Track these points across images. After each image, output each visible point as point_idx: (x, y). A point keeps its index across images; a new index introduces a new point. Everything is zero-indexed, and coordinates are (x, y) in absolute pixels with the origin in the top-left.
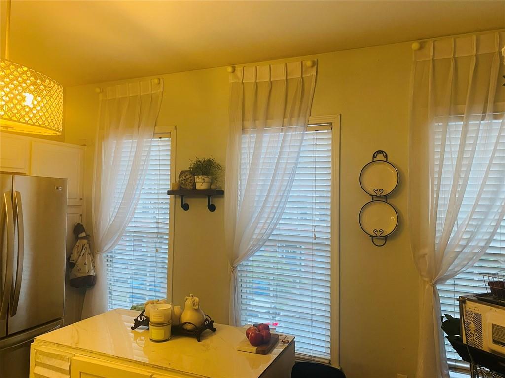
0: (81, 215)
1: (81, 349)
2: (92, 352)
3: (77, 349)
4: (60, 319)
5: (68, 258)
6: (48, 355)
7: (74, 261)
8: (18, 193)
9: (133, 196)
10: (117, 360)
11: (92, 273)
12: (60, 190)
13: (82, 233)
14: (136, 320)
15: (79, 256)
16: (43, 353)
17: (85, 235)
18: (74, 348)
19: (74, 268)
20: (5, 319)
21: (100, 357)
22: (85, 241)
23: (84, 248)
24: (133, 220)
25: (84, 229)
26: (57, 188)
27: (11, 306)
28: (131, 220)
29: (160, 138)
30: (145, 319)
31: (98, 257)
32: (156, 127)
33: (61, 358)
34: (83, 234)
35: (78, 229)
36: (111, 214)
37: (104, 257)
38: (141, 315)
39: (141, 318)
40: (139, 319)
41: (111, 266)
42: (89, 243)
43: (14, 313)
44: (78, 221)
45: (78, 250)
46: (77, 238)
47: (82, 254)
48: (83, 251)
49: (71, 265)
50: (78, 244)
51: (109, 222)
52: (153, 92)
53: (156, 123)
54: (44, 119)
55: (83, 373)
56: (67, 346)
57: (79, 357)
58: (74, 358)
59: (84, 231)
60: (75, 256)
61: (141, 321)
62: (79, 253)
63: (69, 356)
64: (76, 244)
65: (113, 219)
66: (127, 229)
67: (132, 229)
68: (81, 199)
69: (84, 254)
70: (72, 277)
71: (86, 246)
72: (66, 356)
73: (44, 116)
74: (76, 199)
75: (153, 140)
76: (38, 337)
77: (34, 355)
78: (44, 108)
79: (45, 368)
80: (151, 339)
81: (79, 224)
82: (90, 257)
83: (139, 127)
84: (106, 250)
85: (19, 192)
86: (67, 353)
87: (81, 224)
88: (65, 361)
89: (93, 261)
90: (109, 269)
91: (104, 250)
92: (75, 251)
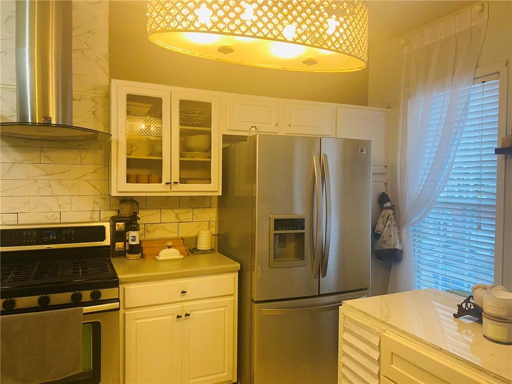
0: (386, 184)
1: (391, 326)
2: (405, 333)
3: (387, 324)
4: (366, 289)
5: (373, 229)
6: (356, 323)
7: (379, 231)
8: (325, 156)
9: (445, 161)
10: (439, 352)
11: (398, 247)
12: (365, 152)
13: (386, 203)
14: (460, 306)
15: (385, 227)
16: (351, 320)
17: (390, 205)
18: (383, 322)
19: (380, 239)
20: (316, 278)
21: (416, 341)
22: (391, 212)
23: (390, 219)
24: (445, 189)
25: (389, 198)
26: (362, 151)
27: (322, 266)
28: (443, 188)
29: (484, 82)
30: (472, 307)
31: (405, 230)
32: (477, 69)
33: (370, 330)
34: (388, 204)
35: (383, 199)
36: (419, 182)
37: (411, 231)
38: (467, 301)
39: (467, 305)
40: (464, 305)
41: (419, 241)
42: (394, 214)
43: (324, 275)
44: (382, 189)
45: (383, 220)
46: (382, 208)
47: (387, 225)
48: (389, 222)
49: (376, 236)
50: (383, 214)
51: (417, 192)
52: (473, 25)
53: (477, 62)
54: (348, 45)
55: (395, 354)
56: (376, 319)
57: (389, 334)
58: (384, 334)
59: (389, 201)
60: (380, 226)
61: (467, 309)
62: (385, 224)
63: (378, 330)
64: (381, 214)
65: (421, 188)
66: (439, 200)
67: (445, 200)
68: (386, 167)
69: (389, 226)
70: (377, 248)
71: (391, 217)
72: (374, 329)
73: (347, 41)
74: (380, 166)
75: (473, 86)
76: (346, 302)
77: (343, 320)
78: (347, 31)
79: (354, 336)
80: (484, 336)
81: (383, 193)
82: (396, 229)
83: (453, 74)
84: (413, 223)
85: (326, 154)
86: (377, 327)
87: (386, 193)
88: (374, 334)
89: (399, 234)
90: (417, 244)
91: (411, 223)
92: (380, 221)
